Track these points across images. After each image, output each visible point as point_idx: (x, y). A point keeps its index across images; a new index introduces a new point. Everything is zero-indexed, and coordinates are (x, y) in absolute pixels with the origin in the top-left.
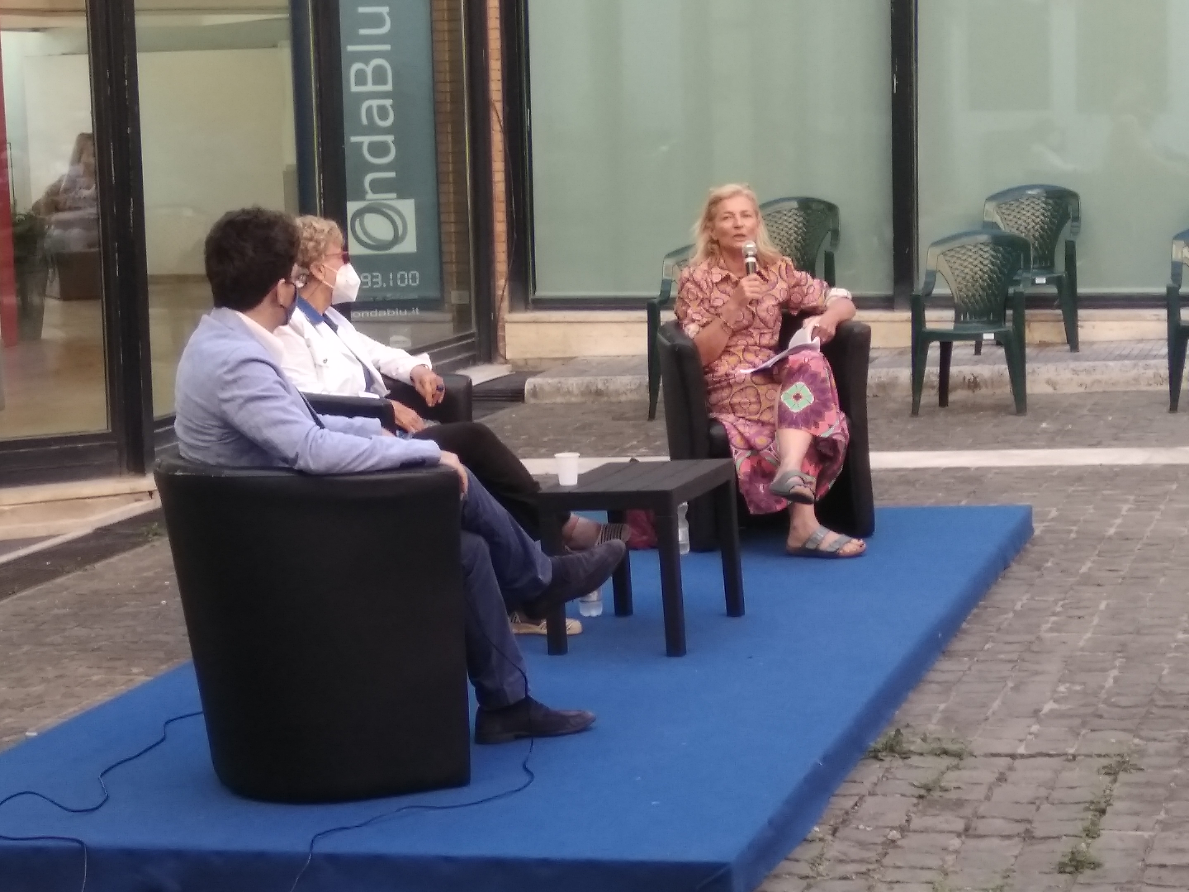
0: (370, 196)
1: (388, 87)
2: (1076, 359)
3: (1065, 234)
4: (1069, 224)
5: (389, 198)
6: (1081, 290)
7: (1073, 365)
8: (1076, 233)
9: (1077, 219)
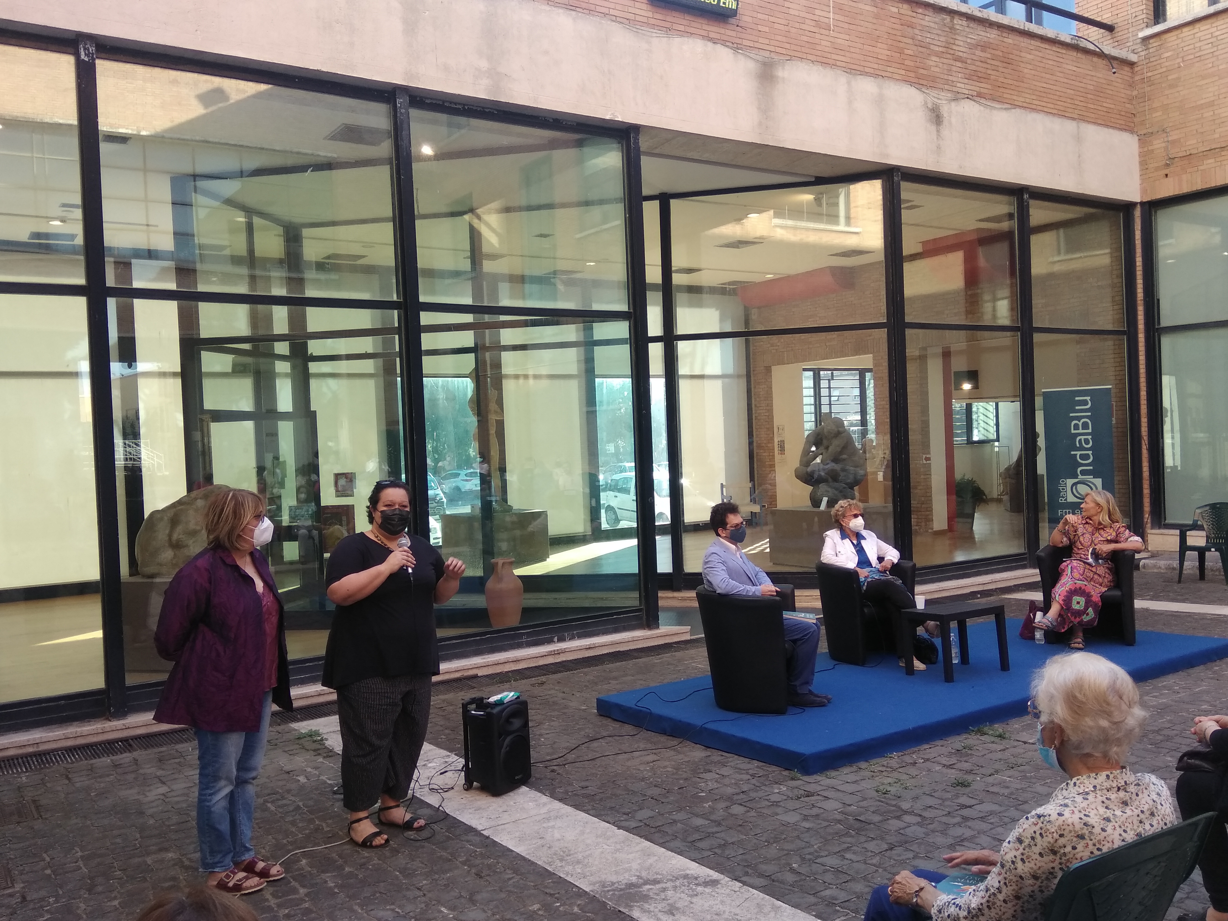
0: (1080, 477)
1: (1090, 431)
5: (1089, 478)
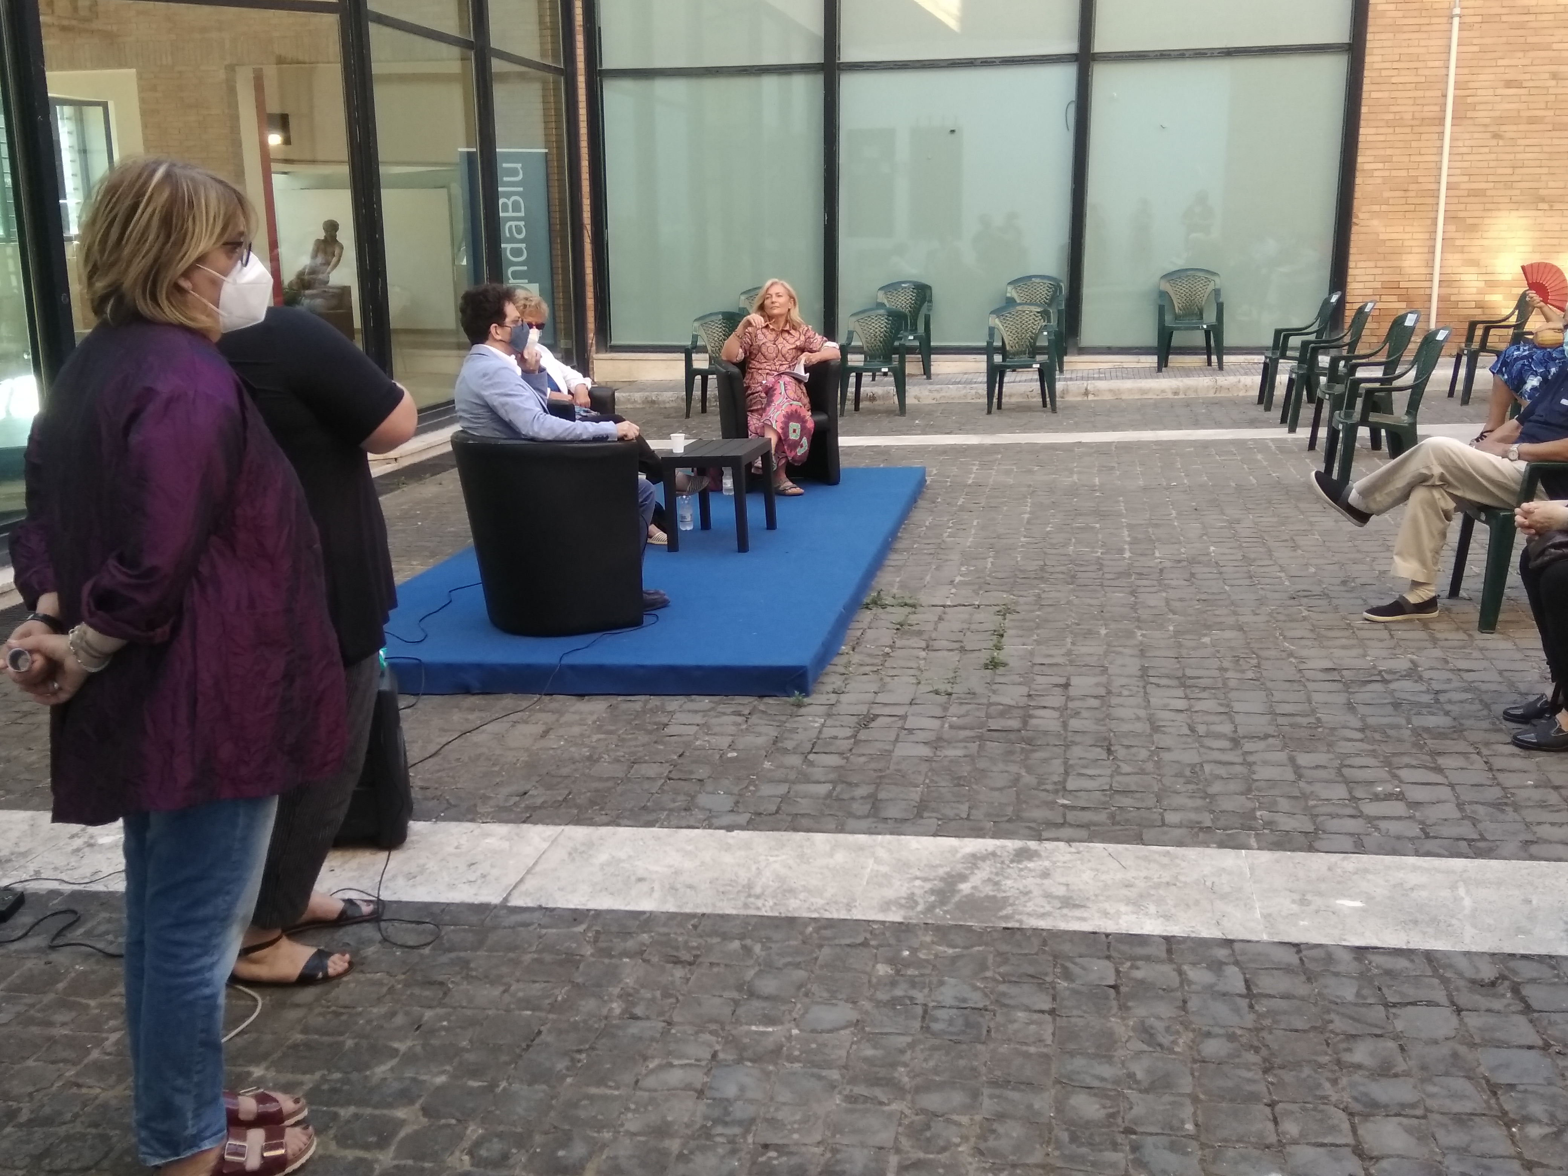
1: (522, 214)
2: (931, 384)
3: (924, 310)
4: (926, 304)
5: (522, 282)
6: (933, 344)
7: (929, 387)
8: (929, 310)
9: (930, 301)
